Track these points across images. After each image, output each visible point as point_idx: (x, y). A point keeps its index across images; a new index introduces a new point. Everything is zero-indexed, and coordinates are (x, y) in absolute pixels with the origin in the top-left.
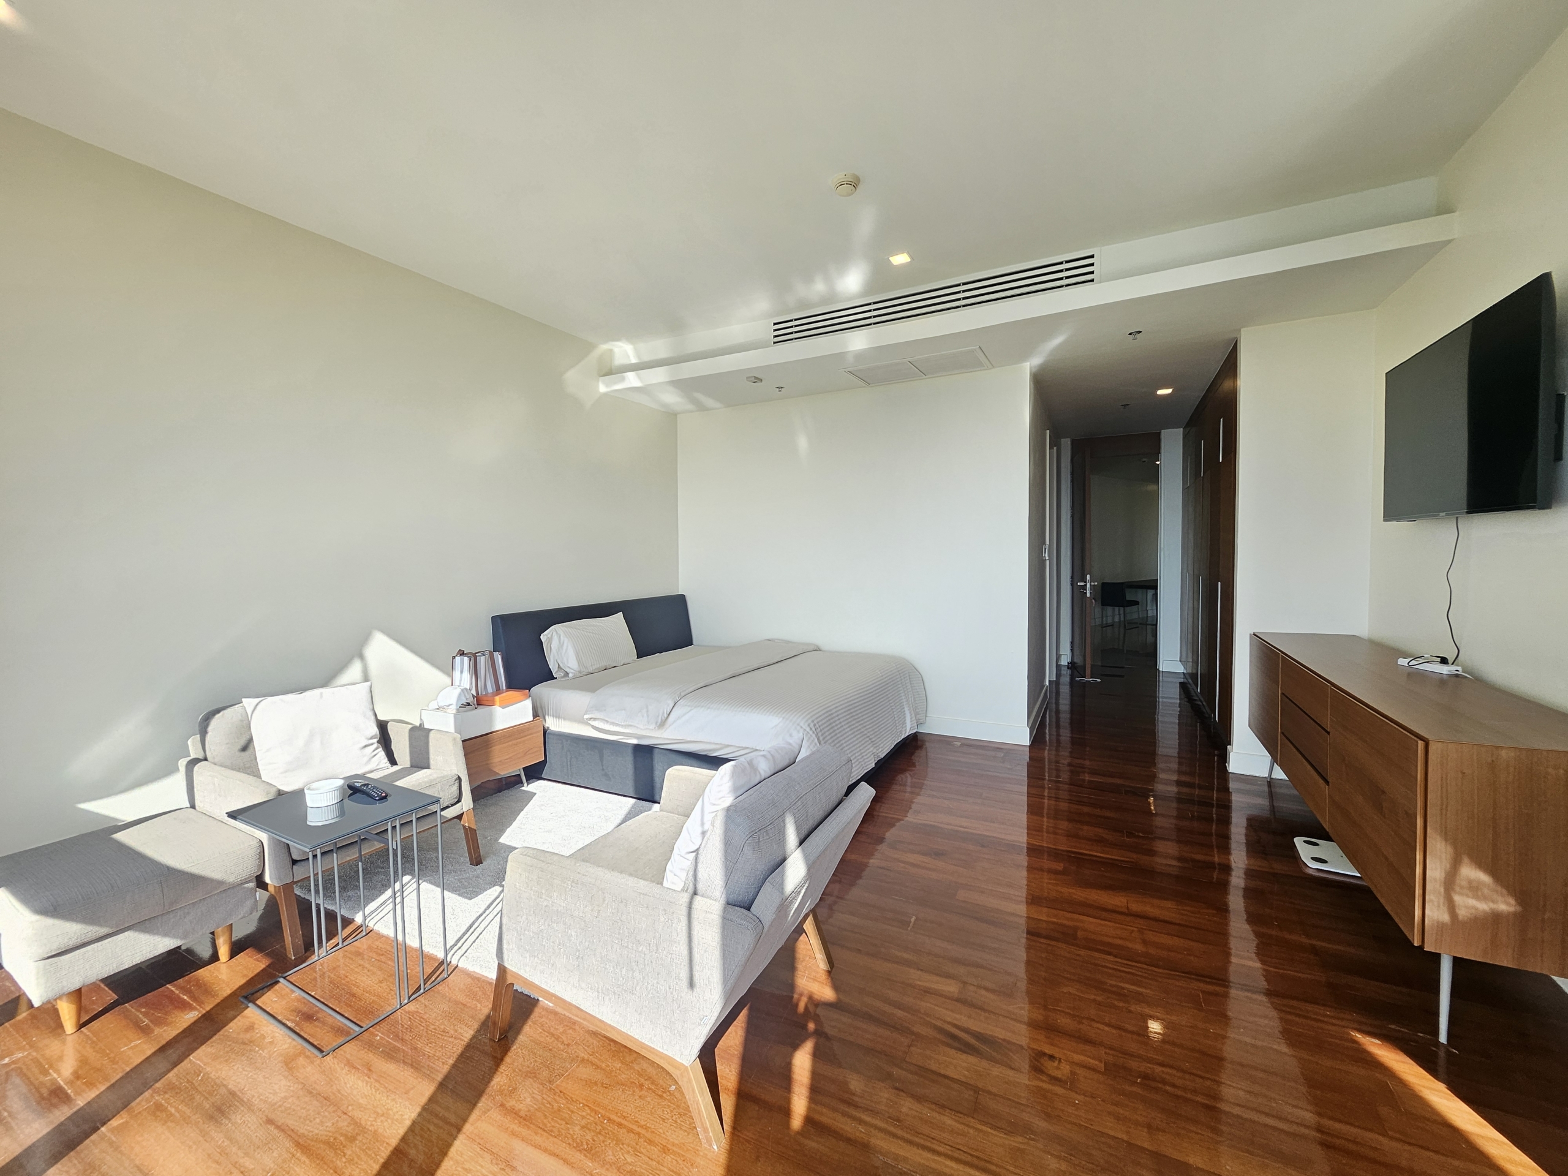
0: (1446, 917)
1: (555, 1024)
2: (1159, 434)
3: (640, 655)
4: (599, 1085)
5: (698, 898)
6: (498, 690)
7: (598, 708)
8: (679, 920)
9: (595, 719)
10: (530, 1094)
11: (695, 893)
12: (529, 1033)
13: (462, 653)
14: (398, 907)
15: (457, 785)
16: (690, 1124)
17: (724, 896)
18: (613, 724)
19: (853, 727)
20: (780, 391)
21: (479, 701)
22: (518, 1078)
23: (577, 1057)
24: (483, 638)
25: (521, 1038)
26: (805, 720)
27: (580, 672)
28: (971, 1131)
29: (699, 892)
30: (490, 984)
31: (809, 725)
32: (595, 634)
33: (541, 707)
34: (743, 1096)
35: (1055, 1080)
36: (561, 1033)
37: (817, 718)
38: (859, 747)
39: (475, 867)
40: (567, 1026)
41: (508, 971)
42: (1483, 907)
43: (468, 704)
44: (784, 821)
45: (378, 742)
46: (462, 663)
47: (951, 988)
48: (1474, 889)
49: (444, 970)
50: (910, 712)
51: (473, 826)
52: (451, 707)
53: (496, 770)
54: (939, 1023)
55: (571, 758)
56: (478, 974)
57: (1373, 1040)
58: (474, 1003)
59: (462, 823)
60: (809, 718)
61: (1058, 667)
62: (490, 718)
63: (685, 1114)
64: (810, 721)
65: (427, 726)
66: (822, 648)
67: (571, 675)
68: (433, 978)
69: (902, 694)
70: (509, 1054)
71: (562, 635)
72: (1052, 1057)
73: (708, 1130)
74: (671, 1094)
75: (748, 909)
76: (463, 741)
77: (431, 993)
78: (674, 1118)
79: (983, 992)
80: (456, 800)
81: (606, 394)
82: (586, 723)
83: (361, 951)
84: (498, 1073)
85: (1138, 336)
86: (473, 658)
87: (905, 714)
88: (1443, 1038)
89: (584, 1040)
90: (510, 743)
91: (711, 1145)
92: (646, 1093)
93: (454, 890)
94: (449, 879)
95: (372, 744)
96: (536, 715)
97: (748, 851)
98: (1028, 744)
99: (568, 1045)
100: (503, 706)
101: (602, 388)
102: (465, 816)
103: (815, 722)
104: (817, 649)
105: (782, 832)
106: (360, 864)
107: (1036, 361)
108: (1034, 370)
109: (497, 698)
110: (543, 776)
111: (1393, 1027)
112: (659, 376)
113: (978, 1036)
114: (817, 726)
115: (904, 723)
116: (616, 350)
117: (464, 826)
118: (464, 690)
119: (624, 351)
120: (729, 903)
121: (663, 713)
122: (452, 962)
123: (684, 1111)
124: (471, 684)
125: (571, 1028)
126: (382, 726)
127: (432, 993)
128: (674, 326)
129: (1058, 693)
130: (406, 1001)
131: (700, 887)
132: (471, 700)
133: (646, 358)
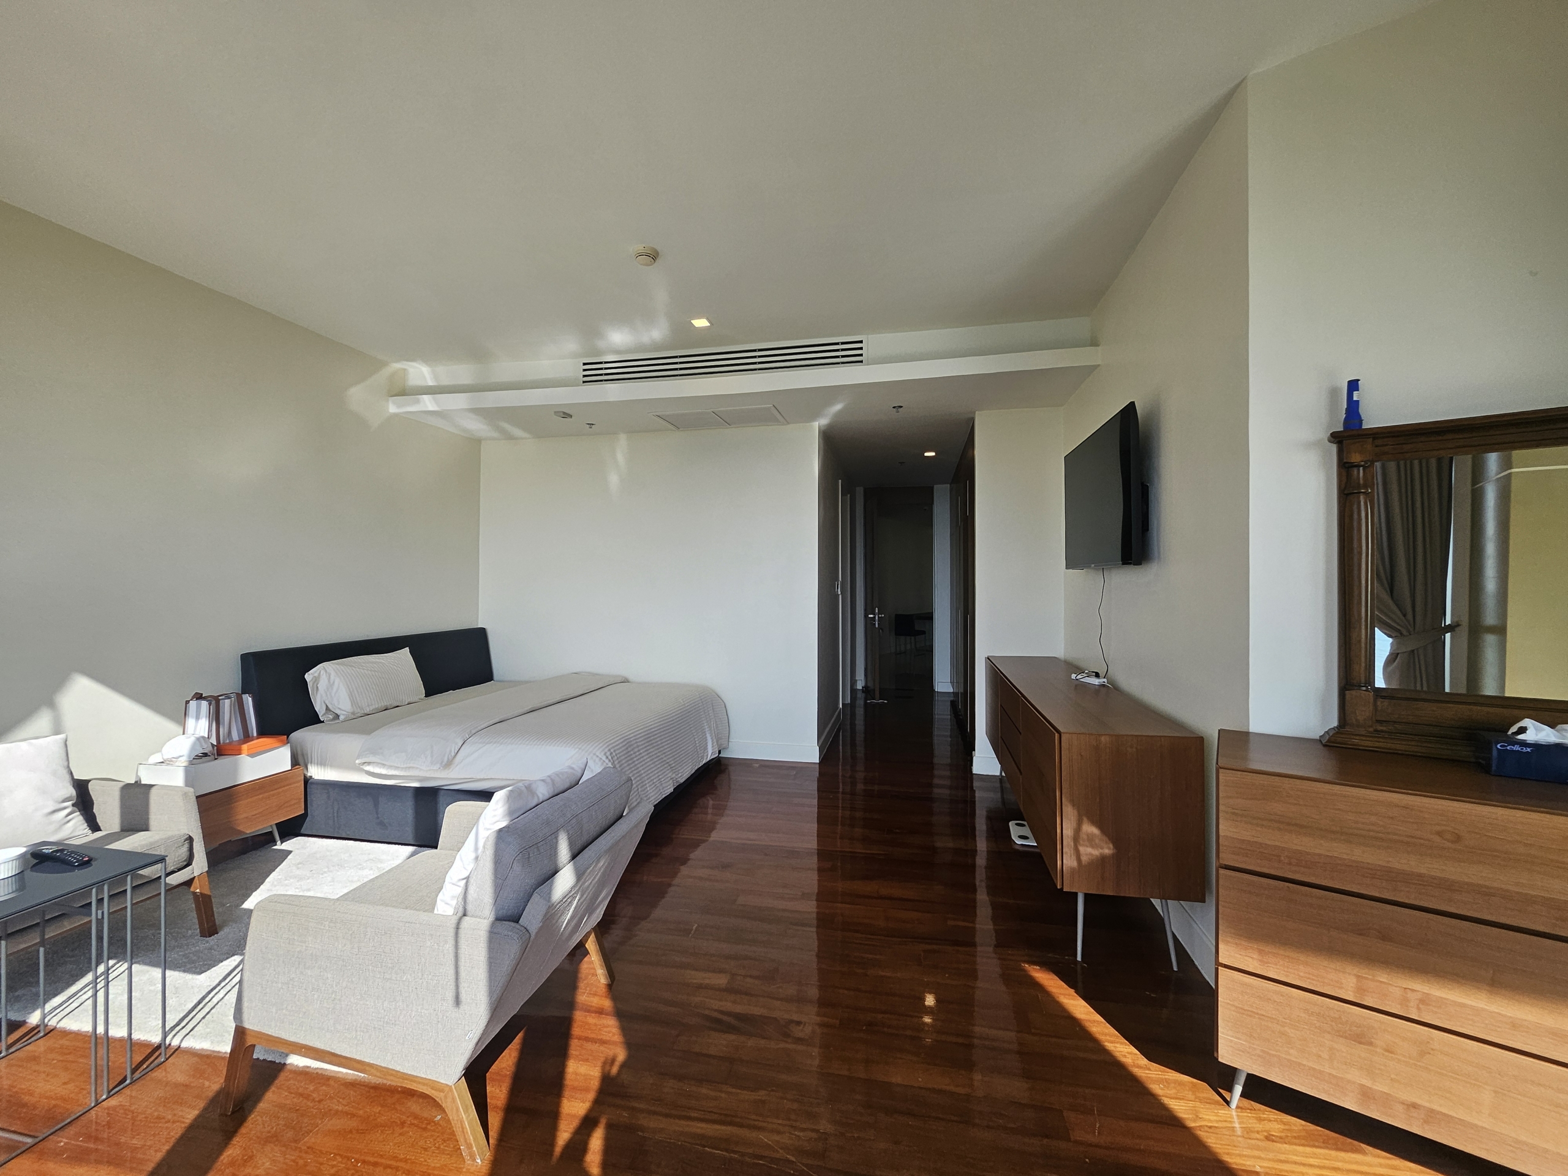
0: (1075, 864)
1: (305, 1084)
2: (932, 488)
3: (429, 693)
4: (354, 1132)
5: (466, 919)
6: (247, 737)
7: (374, 752)
8: (446, 942)
9: (369, 763)
10: (270, 1158)
11: (465, 915)
12: (271, 1098)
13: (199, 697)
14: (101, 995)
15: (187, 846)
16: (454, 1146)
17: (493, 913)
18: (390, 767)
19: (651, 754)
20: (591, 428)
21: (221, 750)
22: (256, 1145)
23: (330, 1110)
24: (230, 679)
25: (262, 1105)
26: (601, 749)
27: (353, 713)
28: (723, 1095)
29: (469, 913)
30: (223, 1058)
31: (605, 754)
32: (375, 671)
33: (303, 755)
34: (511, 1110)
35: (799, 1040)
36: (311, 1092)
37: (613, 747)
38: (657, 773)
39: (208, 939)
40: (319, 1083)
41: (248, 1032)
42: (1096, 852)
43: (205, 755)
44: (556, 838)
45: (73, 805)
46: (199, 708)
47: (722, 980)
48: (1090, 839)
49: (160, 1054)
50: (712, 738)
51: (207, 892)
52: (180, 759)
53: (240, 828)
54: (707, 1012)
55: (339, 809)
56: (207, 1050)
57: (1035, 967)
58: (201, 1081)
59: (192, 889)
60: (606, 748)
61: (854, 691)
62: (235, 770)
63: (449, 1139)
64: (606, 750)
65: (145, 781)
66: (631, 678)
67: (342, 718)
68: (145, 1066)
69: (704, 722)
70: (246, 1124)
71: (333, 674)
72: (799, 1023)
73: (471, 1145)
74: (437, 1124)
75: (517, 921)
76: (197, 797)
77: (141, 1082)
78: (437, 1145)
79: (749, 980)
80: (185, 863)
81: (396, 415)
82: (358, 769)
83: (36, 1054)
84: (230, 1146)
85: (900, 410)
86: (214, 702)
87: (706, 740)
88: (1079, 958)
89: (339, 1092)
90: (261, 796)
91: (474, 1160)
92: (408, 1129)
93: (176, 967)
94: (172, 956)
95: (65, 808)
96: (295, 762)
97: (517, 867)
98: (817, 761)
99: (320, 1101)
100: (252, 755)
101: (392, 409)
102: (196, 882)
103: (612, 751)
104: (626, 681)
105: (554, 849)
106: (42, 950)
107: (824, 421)
108: (822, 428)
109: (245, 747)
110: (303, 831)
111: (1050, 955)
112: (458, 402)
113: (739, 1017)
114: (614, 754)
115: (706, 748)
116: (411, 370)
117: (194, 893)
118: (200, 739)
119: (420, 373)
120: (499, 919)
121: (451, 751)
122: (172, 1044)
123: (448, 1137)
124: (210, 730)
125: (324, 1084)
126: (82, 788)
127: (143, 1082)
128: (477, 353)
129: (853, 715)
130: (104, 1097)
131: (470, 908)
132: (208, 749)
133: (446, 381)
